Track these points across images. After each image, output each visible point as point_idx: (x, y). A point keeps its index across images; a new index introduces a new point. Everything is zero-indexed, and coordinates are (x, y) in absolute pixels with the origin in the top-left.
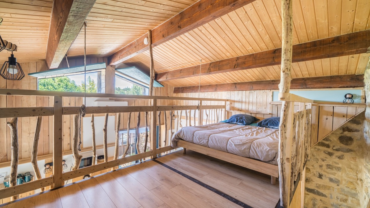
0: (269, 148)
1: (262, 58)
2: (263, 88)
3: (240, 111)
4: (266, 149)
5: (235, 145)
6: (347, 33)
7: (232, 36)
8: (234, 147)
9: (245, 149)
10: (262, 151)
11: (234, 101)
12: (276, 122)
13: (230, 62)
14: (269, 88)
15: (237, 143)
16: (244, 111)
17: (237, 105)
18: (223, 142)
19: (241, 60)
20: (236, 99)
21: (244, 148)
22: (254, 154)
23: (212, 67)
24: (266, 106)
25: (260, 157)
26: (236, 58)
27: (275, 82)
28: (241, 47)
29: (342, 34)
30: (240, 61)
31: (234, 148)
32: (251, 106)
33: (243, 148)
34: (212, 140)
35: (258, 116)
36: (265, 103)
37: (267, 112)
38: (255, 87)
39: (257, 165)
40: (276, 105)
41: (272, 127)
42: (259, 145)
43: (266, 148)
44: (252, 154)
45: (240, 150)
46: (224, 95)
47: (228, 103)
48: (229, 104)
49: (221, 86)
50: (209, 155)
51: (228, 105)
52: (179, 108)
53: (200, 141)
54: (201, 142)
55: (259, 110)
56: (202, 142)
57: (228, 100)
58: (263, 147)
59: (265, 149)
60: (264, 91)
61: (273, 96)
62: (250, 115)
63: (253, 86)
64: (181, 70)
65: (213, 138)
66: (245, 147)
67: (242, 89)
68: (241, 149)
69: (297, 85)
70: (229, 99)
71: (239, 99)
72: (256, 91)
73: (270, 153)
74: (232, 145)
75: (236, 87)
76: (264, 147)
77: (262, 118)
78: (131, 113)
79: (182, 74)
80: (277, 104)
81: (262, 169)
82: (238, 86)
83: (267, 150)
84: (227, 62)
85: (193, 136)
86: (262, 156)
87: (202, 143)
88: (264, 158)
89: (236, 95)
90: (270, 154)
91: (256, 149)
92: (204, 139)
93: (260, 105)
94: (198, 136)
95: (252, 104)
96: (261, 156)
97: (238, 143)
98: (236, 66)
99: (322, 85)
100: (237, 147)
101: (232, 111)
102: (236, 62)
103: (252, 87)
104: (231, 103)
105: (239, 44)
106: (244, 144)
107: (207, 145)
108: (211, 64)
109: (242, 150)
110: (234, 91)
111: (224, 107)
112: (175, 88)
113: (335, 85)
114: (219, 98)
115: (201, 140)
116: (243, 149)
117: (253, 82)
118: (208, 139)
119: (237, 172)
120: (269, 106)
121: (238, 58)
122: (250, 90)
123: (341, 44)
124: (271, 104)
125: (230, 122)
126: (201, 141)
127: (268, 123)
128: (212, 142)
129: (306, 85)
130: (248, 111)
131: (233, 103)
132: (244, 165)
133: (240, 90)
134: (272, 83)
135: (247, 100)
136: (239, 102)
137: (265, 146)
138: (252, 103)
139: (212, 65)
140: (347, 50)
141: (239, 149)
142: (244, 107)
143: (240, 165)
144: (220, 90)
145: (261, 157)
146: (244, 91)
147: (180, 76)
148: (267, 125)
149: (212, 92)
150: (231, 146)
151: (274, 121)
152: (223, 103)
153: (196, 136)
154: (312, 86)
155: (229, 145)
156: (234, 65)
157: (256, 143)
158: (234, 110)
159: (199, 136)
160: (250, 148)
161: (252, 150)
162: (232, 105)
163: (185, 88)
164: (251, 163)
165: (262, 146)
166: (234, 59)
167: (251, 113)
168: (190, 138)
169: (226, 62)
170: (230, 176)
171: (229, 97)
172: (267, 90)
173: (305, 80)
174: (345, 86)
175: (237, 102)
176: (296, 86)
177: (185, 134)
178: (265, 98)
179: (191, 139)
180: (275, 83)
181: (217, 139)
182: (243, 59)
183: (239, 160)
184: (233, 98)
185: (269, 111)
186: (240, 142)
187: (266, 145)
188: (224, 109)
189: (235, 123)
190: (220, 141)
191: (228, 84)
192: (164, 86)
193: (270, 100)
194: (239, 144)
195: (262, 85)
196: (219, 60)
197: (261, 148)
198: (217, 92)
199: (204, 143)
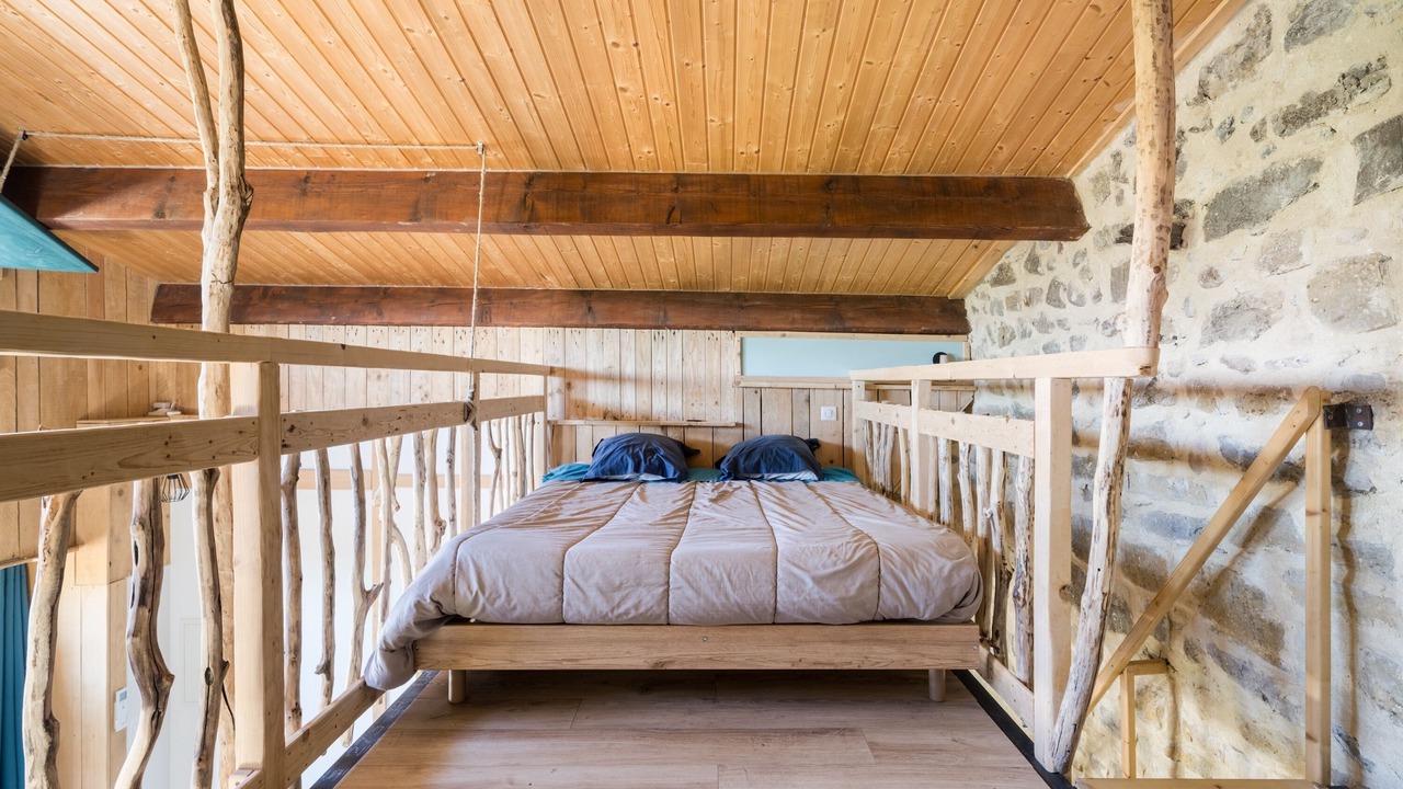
0: (949, 565)
1: (784, 198)
2: (709, 324)
3: (615, 419)
4: (941, 569)
5: (818, 580)
6: (1013, 175)
7: (723, 69)
8: (816, 589)
9: (862, 587)
10: (928, 582)
11: (585, 376)
12: (787, 458)
13: (645, 190)
14: (730, 325)
15: (823, 572)
16: (633, 418)
17: (598, 395)
18: (756, 579)
19: (695, 189)
20: (591, 367)
21: (858, 584)
22: (897, 603)
23: (545, 197)
24: (718, 396)
25: (922, 607)
26: (672, 178)
27: (746, 301)
28: (723, 133)
29: (1004, 174)
30: (692, 195)
31: (816, 596)
32: (663, 397)
33: (853, 585)
34: (689, 582)
35: (692, 437)
36: (715, 382)
37: (724, 417)
38: (674, 315)
39: (905, 641)
40: (758, 390)
41: (774, 476)
42: (908, 557)
43: (940, 565)
44: (890, 603)
45: (842, 600)
46: (529, 343)
47: (555, 382)
48: (559, 391)
49: (514, 302)
50: (663, 664)
51: (551, 395)
52: (395, 424)
53: (617, 600)
54: (619, 606)
55: (696, 412)
56: (629, 604)
57: (552, 371)
58: (927, 565)
59: (935, 569)
60: (708, 332)
61: (741, 354)
62: (659, 432)
63: (665, 311)
64: (307, 178)
65: (696, 570)
66: (860, 578)
67: (621, 322)
68: (847, 591)
69: (817, 317)
70: (560, 365)
71: (606, 365)
72: (679, 333)
73: (956, 580)
74: (803, 582)
75: (590, 309)
76: (930, 564)
77: (705, 443)
78: (74, 498)
79: (312, 204)
80: (760, 385)
81: (923, 655)
82: (598, 306)
83: (946, 570)
84: (628, 187)
85: (557, 581)
86: (929, 602)
87: (627, 612)
88: (936, 608)
89: (593, 348)
90: (955, 587)
91: (905, 575)
92: (639, 585)
93: (696, 390)
94: (597, 578)
95: (664, 386)
96: (926, 601)
97: (824, 566)
98: (676, 215)
99: (883, 324)
100: (828, 585)
101: (581, 422)
102: (676, 195)
103: (662, 314)
104: (569, 386)
105: (723, 119)
106: (852, 568)
107: (659, 616)
108: (531, 179)
109: (851, 598)
110: (582, 330)
111: (539, 403)
112: (161, 288)
113: (911, 326)
114: (505, 357)
115: (617, 597)
116: (853, 591)
117: (664, 295)
118: (662, 580)
119: (798, 701)
120: (731, 395)
121: (680, 181)
122: (656, 328)
123: (1006, 202)
124: (742, 384)
125: (603, 472)
126: (623, 599)
127: (758, 464)
128: (690, 593)
129: (841, 319)
130: (647, 419)
131: (577, 384)
132: (849, 659)
133: (611, 326)
134: (736, 303)
135: (645, 372)
136: (608, 378)
137: (931, 556)
138: (667, 384)
139: (538, 188)
140: (1022, 225)
141: (837, 595)
142: (629, 400)
143: (833, 664)
144: (510, 321)
145: (927, 606)
146: (629, 330)
147: (298, 216)
148: (758, 472)
149: (459, 329)
150: (799, 591)
151: (777, 453)
152: (531, 386)
153: (586, 580)
154: (858, 324)
155: (790, 587)
156: (665, 206)
157: (893, 553)
158: (584, 416)
159: (604, 575)
160: (879, 577)
161: (887, 586)
162: (576, 394)
163: (255, 295)
164: (880, 641)
165: (922, 561)
166: (662, 180)
167: (664, 427)
168: (536, 601)
169: (622, 187)
170: (801, 733)
171: (560, 354)
172: (720, 329)
173: (837, 303)
174: (934, 328)
175: (596, 377)
176: (816, 321)
177: (495, 583)
178: (715, 363)
179: (547, 605)
180: (747, 304)
181: (716, 571)
182: (704, 189)
183: (829, 645)
184: (576, 362)
185: (731, 415)
186: (835, 564)
187: (934, 555)
188: (542, 413)
189: (627, 476)
190: (734, 578)
191: (549, 293)
192: (96, 269)
193: (732, 368)
194: (835, 574)
195: (702, 309)
196: (581, 169)
197: (920, 570)
198: (489, 329)
199: (642, 610)
